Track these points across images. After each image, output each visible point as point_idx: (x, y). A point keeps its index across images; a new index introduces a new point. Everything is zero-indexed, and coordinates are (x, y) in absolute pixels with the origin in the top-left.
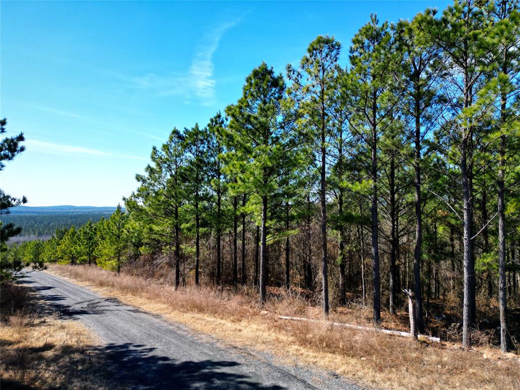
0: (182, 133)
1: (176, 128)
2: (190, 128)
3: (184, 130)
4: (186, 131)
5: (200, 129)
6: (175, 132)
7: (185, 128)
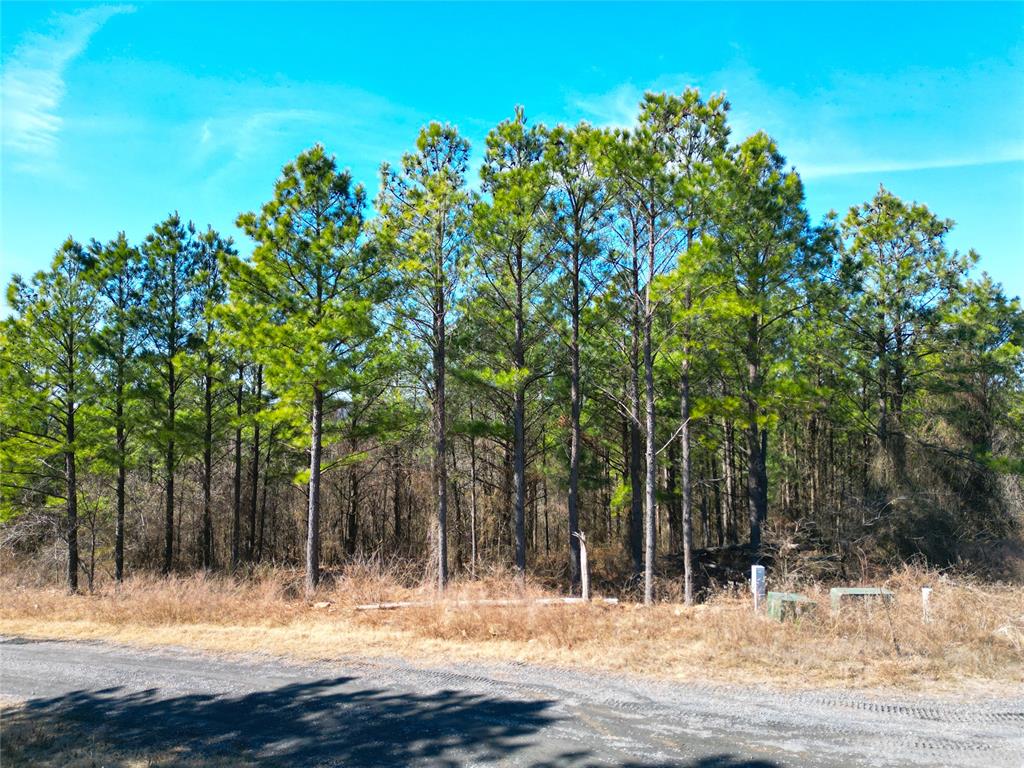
0: (85, 250)
1: (75, 239)
2: (106, 239)
3: (91, 244)
4: (97, 248)
5: (131, 246)
6: (71, 247)
7: (93, 240)
